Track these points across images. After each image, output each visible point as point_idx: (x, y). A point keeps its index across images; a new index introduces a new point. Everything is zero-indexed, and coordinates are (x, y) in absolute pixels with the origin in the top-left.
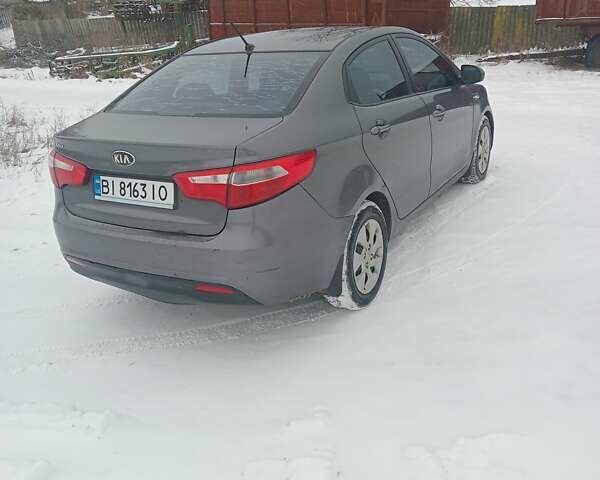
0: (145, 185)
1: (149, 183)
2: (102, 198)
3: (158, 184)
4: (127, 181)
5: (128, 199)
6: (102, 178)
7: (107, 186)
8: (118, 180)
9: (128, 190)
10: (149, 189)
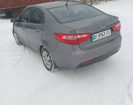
0: (104, 32)
1: (105, 31)
2: (95, 40)
3: (107, 31)
4: (100, 33)
5: (101, 37)
6: (93, 35)
7: (95, 37)
8: (98, 34)
9: (101, 35)
10: (105, 33)
